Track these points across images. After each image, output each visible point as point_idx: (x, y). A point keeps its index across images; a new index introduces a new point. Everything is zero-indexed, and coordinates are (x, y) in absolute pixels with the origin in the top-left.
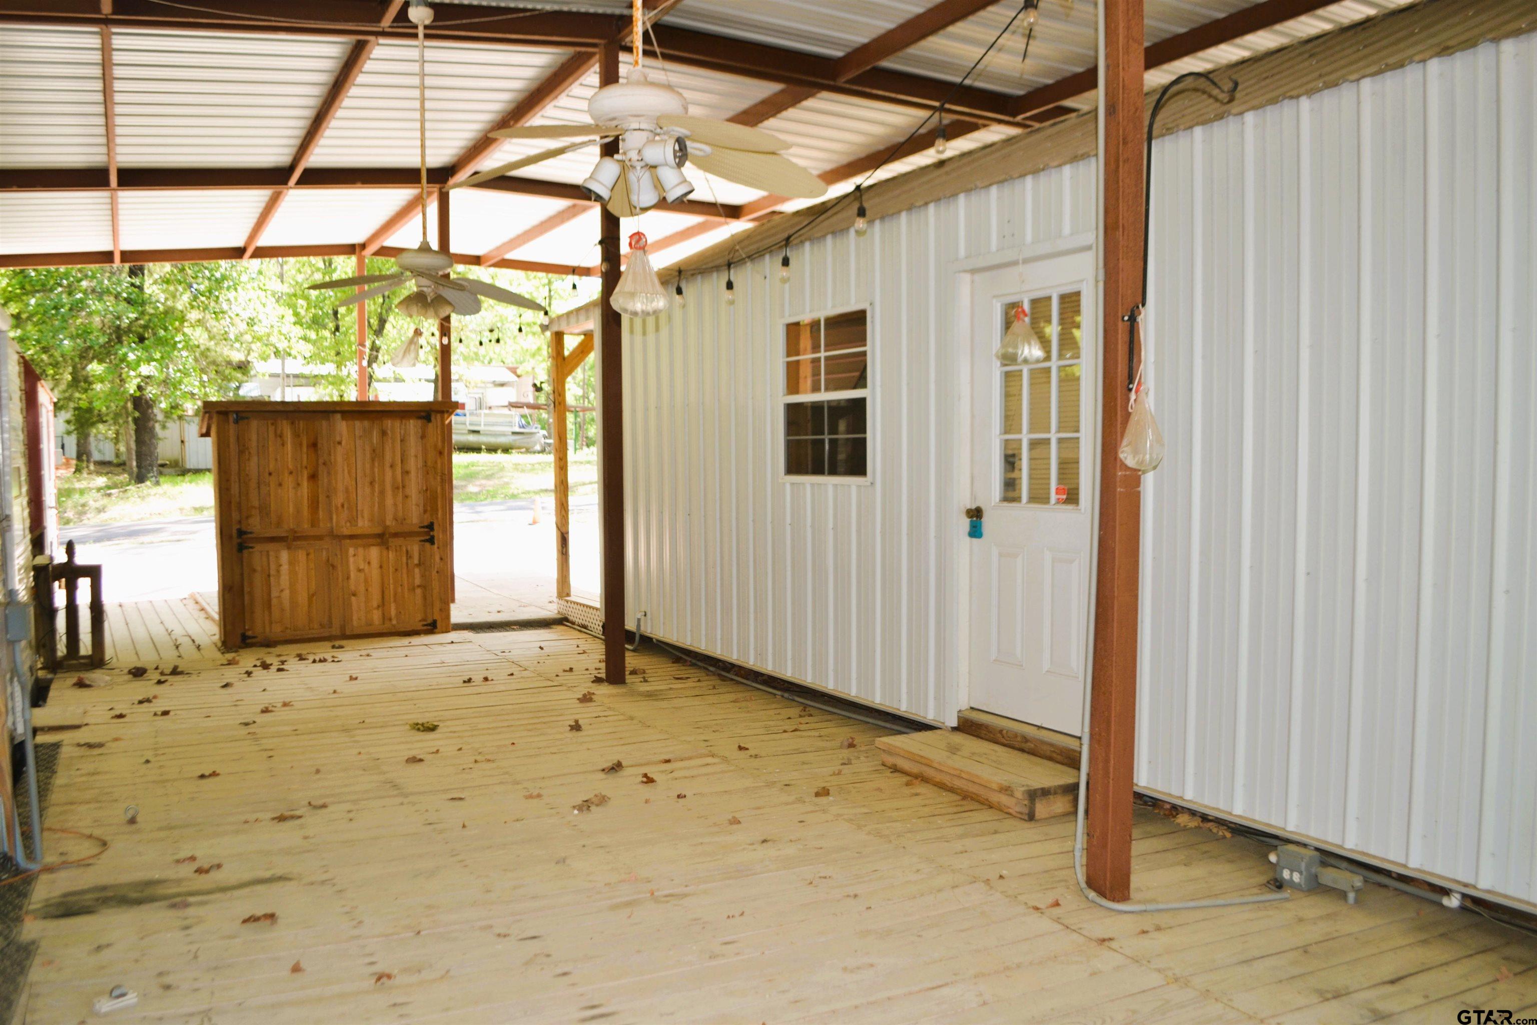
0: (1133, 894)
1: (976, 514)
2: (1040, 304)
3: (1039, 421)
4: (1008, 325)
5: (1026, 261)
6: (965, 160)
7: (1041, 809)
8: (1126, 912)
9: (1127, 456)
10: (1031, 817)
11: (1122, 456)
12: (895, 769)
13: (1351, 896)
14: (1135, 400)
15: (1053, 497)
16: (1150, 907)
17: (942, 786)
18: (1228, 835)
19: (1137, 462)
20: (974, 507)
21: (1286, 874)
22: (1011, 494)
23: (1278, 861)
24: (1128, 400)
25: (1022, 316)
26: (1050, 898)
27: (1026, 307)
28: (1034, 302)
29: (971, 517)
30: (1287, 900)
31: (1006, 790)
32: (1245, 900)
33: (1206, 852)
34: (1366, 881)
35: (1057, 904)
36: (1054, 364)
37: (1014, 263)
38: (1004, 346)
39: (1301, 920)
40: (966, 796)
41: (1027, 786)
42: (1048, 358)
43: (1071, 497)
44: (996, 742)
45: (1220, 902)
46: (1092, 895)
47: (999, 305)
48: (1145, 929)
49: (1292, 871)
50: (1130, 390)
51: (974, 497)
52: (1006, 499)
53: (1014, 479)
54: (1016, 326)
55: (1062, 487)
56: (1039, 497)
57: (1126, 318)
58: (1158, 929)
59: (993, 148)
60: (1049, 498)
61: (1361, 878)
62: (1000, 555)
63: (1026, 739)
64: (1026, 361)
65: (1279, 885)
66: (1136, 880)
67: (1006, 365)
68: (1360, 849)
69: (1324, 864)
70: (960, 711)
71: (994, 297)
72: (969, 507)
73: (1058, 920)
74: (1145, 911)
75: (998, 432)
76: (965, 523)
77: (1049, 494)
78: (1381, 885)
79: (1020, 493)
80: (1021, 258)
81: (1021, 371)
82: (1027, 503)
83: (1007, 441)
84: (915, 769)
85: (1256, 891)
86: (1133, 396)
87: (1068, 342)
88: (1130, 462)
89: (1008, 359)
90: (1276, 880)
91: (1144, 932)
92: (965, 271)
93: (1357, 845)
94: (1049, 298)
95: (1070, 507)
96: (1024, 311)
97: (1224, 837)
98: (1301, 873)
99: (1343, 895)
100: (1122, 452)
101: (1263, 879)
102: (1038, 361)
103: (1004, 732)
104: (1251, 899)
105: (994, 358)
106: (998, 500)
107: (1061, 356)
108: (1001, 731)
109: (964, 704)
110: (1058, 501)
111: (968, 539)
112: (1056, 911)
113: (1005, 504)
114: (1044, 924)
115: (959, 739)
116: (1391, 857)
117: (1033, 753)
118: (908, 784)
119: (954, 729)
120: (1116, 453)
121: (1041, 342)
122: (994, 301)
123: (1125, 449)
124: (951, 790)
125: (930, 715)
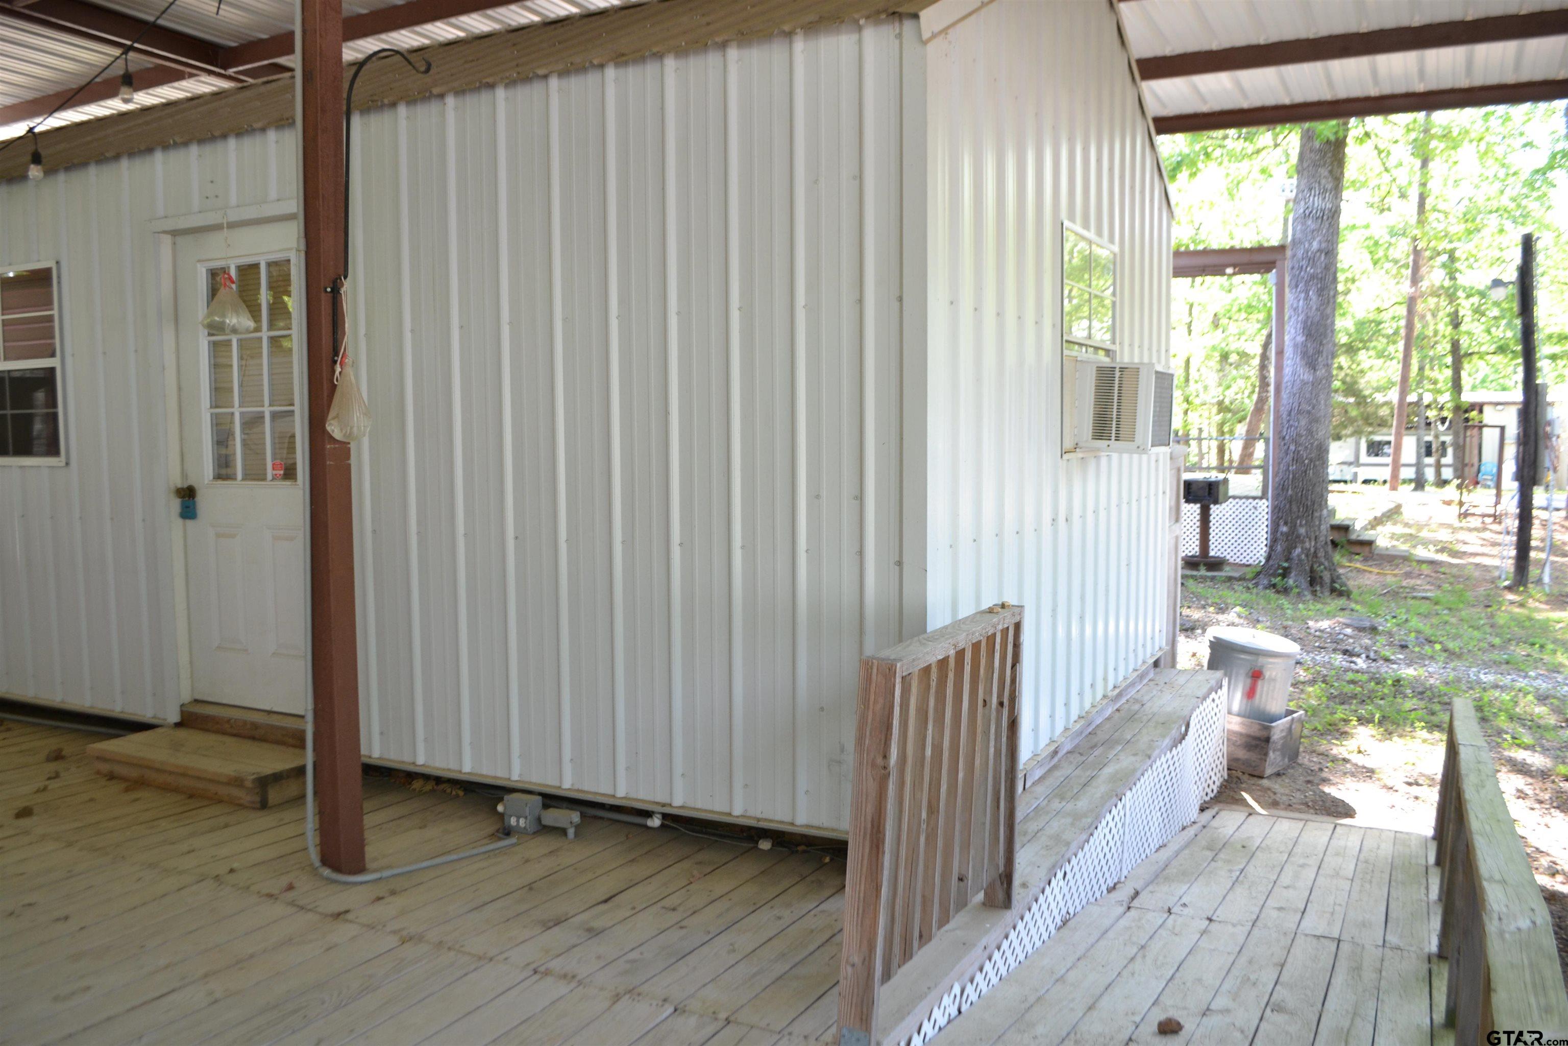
0: (369, 865)
1: (187, 495)
2: (249, 271)
3: (250, 394)
4: (213, 292)
5: (232, 226)
6: (169, 110)
7: (274, 795)
8: (362, 883)
9: (334, 429)
10: (264, 805)
11: (329, 428)
12: (111, 777)
13: (571, 832)
14: (340, 373)
15: (270, 473)
16: (386, 874)
17: (165, 788)
18: (461, 793)
19: (344, 435)
20: (185, 486)
21: (513, 821)
22: (224, 471)
23: (505, 809)
24: (334, 372)
25: (228, 283)
26: (284, 881)
27: (233, 273)
28: (241, 269)
29: (183, 497)
30: (513, 845)
31: (237, 782)
32: (475, 851)
33: (440, 813)
34: (583, 815)
35: (290, 887)
36: (265, 334)
37: (217, 227)
38: (210, 314)
39: (527, 861)
40: (192, 795)
41: (258, 773)
42: (258, 329)
43: (289, 473)
44: (224, 733)
45: (453, 857)
46: (326, 872)
47: (204, 270)
48: (381, 895)
49: (518, 818)
50: (335, 362)
51: (184, 475)
52: (218, 477)
53: (227, 456)
54: (222, 293)
55: (278, 461)
56: (255, 474)
57: (329, 290)
58: (393, 893)
59: (201, 100)
60: (266, 474)
61: (578, 813)
62: (218, 536)
63: (255, 726)
64: (234, 331)
65: (507, 832)
66: (370, 851)
67: (213, 335)
68: (576, 787)
69: (546, 806)
70: (182, 705)
71: (199, 261)
72: (179, 486)
73: (292, 903)
74: (380, 879)
75: (208, 406)
76: (176, 504)
77: (266, 469)
78: (596, 818)
79: (236, 471)
80: (225, 221)
81: (230, 341)
82: (243, 479)
83: (217, 415)
84: (134, 773)
85: (486, 841)
86: (338, 369)
87: (278, 311)
88: (337, 434)
89: (214, 328)
90: (504, 829)
91: (379, 899)
92: (165, 232)
93: (573, 785)
94: (256, 266)
95: (288, 483)
96: (230, 279)
97: (457, 796)
98: (526, 818)
99: (563, 832)
100: (330, 424)
101: (491, 829)
102: (248, 331)
103: (232, 721)
104: (483, 849)
105: (201, 327)
106: (211, 477)
107: (271, 327)
108: (229, 721)
109: (186, 697)
110: (274, 478)
111: (180, 521)
112: (290, 895)
113: (220, 482)
114: (278, 909)
115: (182, 734)
116: (602, 791)
117: (263, 739)
118: (127, 790)
119: (178, 725)
120: (324, 426)
121: (250, 312)
122: (199, 265)
123: (332, 422)
124: (176, 790)
125: (146, 714)
